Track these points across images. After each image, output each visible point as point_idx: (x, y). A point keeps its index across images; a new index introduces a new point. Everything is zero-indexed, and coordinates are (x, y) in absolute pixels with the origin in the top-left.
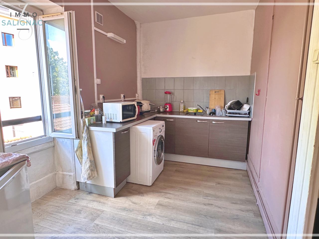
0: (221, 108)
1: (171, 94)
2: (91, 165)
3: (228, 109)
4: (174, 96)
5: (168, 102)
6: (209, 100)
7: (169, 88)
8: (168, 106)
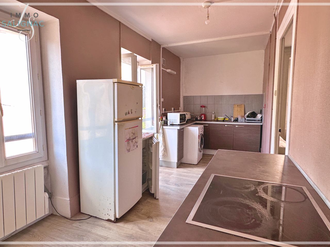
0: (242, 117)
1: (205, 108)
2: (164, 148)
3: (247, 117)
4: (207, 108)
5: (203, 113)
6: (233, 112)
7: (204, 103)
8: (203, 116)
